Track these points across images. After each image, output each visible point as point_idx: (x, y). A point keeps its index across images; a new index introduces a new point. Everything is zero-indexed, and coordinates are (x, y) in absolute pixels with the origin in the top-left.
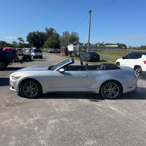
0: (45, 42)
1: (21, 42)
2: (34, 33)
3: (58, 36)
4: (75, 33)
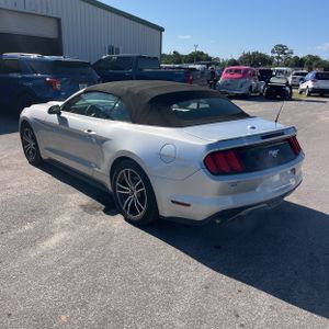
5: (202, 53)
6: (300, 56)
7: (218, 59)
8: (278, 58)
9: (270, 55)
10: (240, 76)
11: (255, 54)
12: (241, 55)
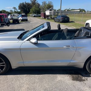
0: (31, 10)
1: (16, 10)
2: (23, 4)
4: (51, 2)
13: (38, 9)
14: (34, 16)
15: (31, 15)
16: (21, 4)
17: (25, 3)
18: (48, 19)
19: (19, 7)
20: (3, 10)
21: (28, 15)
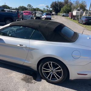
0: (62, 9)
1: (48, 9)
2: (55, 2)
3: (72, 4)
5: (6, 6)
6: (35, 8)
7: (11, 8)
8: (29, 8)
9: (27, 7)
10: (28, 14)
11: (23, 7)
12: (18, 7)
13: (69, 8)
14: (63, 16)
15: (60, 14)
16: (53, 3)
17: (58, 1)
18: (74, 19)
19: (51, 6)
20: (37, 8)
21: (58, 14)
